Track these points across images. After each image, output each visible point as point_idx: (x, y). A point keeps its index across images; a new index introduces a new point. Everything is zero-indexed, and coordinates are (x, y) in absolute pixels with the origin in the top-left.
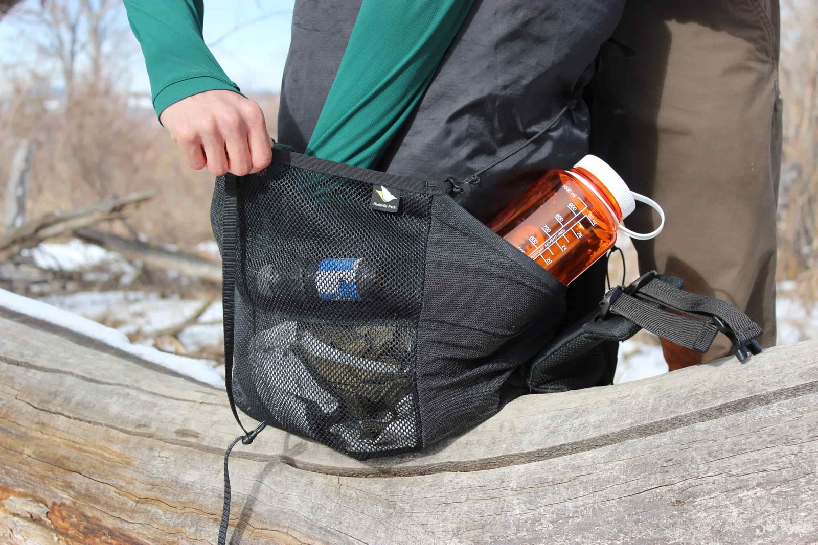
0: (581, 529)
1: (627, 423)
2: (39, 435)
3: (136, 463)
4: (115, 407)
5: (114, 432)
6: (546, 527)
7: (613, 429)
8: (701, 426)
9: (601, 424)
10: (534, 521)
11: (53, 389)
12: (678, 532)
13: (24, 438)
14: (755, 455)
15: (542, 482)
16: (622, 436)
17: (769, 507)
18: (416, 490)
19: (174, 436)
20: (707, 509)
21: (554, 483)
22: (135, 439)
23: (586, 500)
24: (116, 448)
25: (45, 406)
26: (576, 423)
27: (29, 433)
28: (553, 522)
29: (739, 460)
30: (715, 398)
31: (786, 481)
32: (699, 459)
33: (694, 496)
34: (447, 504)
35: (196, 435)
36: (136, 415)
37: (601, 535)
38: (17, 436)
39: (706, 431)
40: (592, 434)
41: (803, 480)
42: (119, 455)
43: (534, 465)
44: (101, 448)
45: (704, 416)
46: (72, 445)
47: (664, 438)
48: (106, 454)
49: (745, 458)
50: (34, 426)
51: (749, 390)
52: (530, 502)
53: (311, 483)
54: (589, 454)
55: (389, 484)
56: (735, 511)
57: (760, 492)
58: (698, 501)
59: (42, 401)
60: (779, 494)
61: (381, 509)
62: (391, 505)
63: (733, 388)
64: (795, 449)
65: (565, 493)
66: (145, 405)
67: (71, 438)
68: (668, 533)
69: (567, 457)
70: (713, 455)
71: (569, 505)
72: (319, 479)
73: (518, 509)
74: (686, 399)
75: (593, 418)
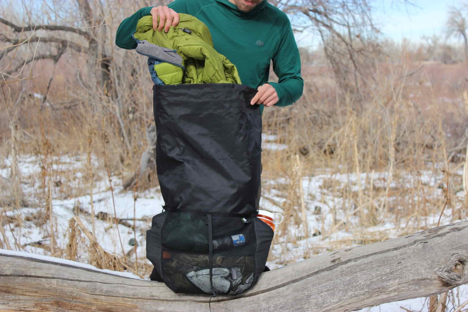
0: (281, 308)
1: (289, 280)
2: (96, 302)
3: (139, 307)
4: (122, 291)
5: (126, 299)
6: (272, 309)
7: (285, 282)
8: (309, 278)
9: (282, 281)
10: (269, 307)
11: (94, 287)
12: (306, 305)
13: (91, 304)
14: (324, 284)
15: (270, 297)
16: (288, 283)
17: (328, 296)
18: (233, 304)
19: (149, 298)
20: (314, 299)
21: (273, 297)
22: (136, 300)
23: (282, 300)
24: (130, 303)
25: (94, 293)
26: (275, 281)
27: (91, 302)
28: (274, 307)
29: (320, 286)
30: (310, 271)
31: (332, 290)
32: (311, 287)
33: (310, 296)
34: (243, 306)
35: (157, 296)
36: (132, 292)
37: (287, 309)
38: (87, 304)
39: (311, 280)
40: (280, 283)
41: (336, 289)
42: (132, 305)
43: (266, 293)
44: (123, 304)
45: (309, 276)
46: (111, 304)
47: (301, 282)
48: (127, 306)
49: (322, 285)
50: (92, 300)
51: (319, 268)
52: (267, 303)
53: (201, 306)
54: (281, 289)
55: (225, 303)
56: (320, 298)
57: (326, 293)
58: (311, 297)
59: (92, 292)
60: (330, 293)
61: (224, 310)
62: (226, 309)
63: (314, 268)
64: (333, 282)
65: (276, 299)
66: (132, 289)
67: (109, 302)
68: (304, 306)
69: (276, 290)
70: (314, 285)
71: (278, 302)
72: (203, 304)
73: (264, 305)
74: (303, 272)
75: (279, 279)
